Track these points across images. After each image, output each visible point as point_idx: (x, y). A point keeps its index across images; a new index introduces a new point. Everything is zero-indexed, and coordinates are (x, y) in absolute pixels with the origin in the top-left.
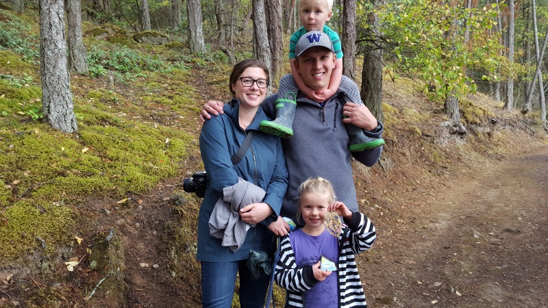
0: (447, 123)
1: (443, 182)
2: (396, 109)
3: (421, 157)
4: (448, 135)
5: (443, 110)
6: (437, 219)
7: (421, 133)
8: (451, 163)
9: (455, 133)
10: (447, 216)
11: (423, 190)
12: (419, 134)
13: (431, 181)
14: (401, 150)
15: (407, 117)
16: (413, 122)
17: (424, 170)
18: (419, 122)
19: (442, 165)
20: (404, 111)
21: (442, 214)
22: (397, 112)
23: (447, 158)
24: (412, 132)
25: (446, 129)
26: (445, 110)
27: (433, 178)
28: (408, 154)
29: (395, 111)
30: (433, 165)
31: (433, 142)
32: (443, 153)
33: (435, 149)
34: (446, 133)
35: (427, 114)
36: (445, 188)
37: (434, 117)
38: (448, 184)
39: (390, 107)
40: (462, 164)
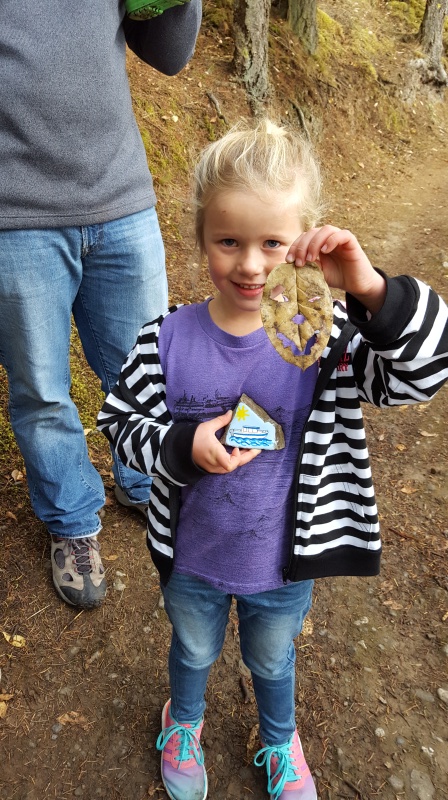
0: (420, 61)
1: (400, 167)
2: (340, 26)
3: (372, 120)
4: (418, 85)
5: (416, 36)
6: (386, 232)
7: (376, 76)
8: (416, 134)
9: (430, 81)
10: (402, 227)
11: (366, 180)
12: (373, 77)
13: (382, 164)
14: (340, 105)
15: (357, 42)
16: (365, 53)
17: (373, 144)
18: (376, 54)
19: (403, 137)
20: (353, 32)
21: (394, 224)
22: (342, 32)
23: (412, 125)
24: (362, 71)
25: (415, 74)
26: (420, 37)
27: (386, 160)
28: (351, 112)
29: (338, 30)
30: (388, 136)
31: (393, 95)
32: (407, 117)
33: (396, 107)
34: (415, 81)
35: (390, 42)
36: (402, 178)
37: (400, 48)
38: (409, 170)
39: (331, 20)
40: (433, 138)
